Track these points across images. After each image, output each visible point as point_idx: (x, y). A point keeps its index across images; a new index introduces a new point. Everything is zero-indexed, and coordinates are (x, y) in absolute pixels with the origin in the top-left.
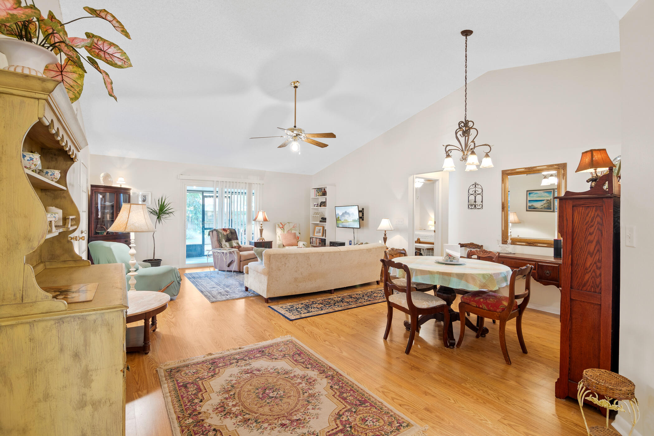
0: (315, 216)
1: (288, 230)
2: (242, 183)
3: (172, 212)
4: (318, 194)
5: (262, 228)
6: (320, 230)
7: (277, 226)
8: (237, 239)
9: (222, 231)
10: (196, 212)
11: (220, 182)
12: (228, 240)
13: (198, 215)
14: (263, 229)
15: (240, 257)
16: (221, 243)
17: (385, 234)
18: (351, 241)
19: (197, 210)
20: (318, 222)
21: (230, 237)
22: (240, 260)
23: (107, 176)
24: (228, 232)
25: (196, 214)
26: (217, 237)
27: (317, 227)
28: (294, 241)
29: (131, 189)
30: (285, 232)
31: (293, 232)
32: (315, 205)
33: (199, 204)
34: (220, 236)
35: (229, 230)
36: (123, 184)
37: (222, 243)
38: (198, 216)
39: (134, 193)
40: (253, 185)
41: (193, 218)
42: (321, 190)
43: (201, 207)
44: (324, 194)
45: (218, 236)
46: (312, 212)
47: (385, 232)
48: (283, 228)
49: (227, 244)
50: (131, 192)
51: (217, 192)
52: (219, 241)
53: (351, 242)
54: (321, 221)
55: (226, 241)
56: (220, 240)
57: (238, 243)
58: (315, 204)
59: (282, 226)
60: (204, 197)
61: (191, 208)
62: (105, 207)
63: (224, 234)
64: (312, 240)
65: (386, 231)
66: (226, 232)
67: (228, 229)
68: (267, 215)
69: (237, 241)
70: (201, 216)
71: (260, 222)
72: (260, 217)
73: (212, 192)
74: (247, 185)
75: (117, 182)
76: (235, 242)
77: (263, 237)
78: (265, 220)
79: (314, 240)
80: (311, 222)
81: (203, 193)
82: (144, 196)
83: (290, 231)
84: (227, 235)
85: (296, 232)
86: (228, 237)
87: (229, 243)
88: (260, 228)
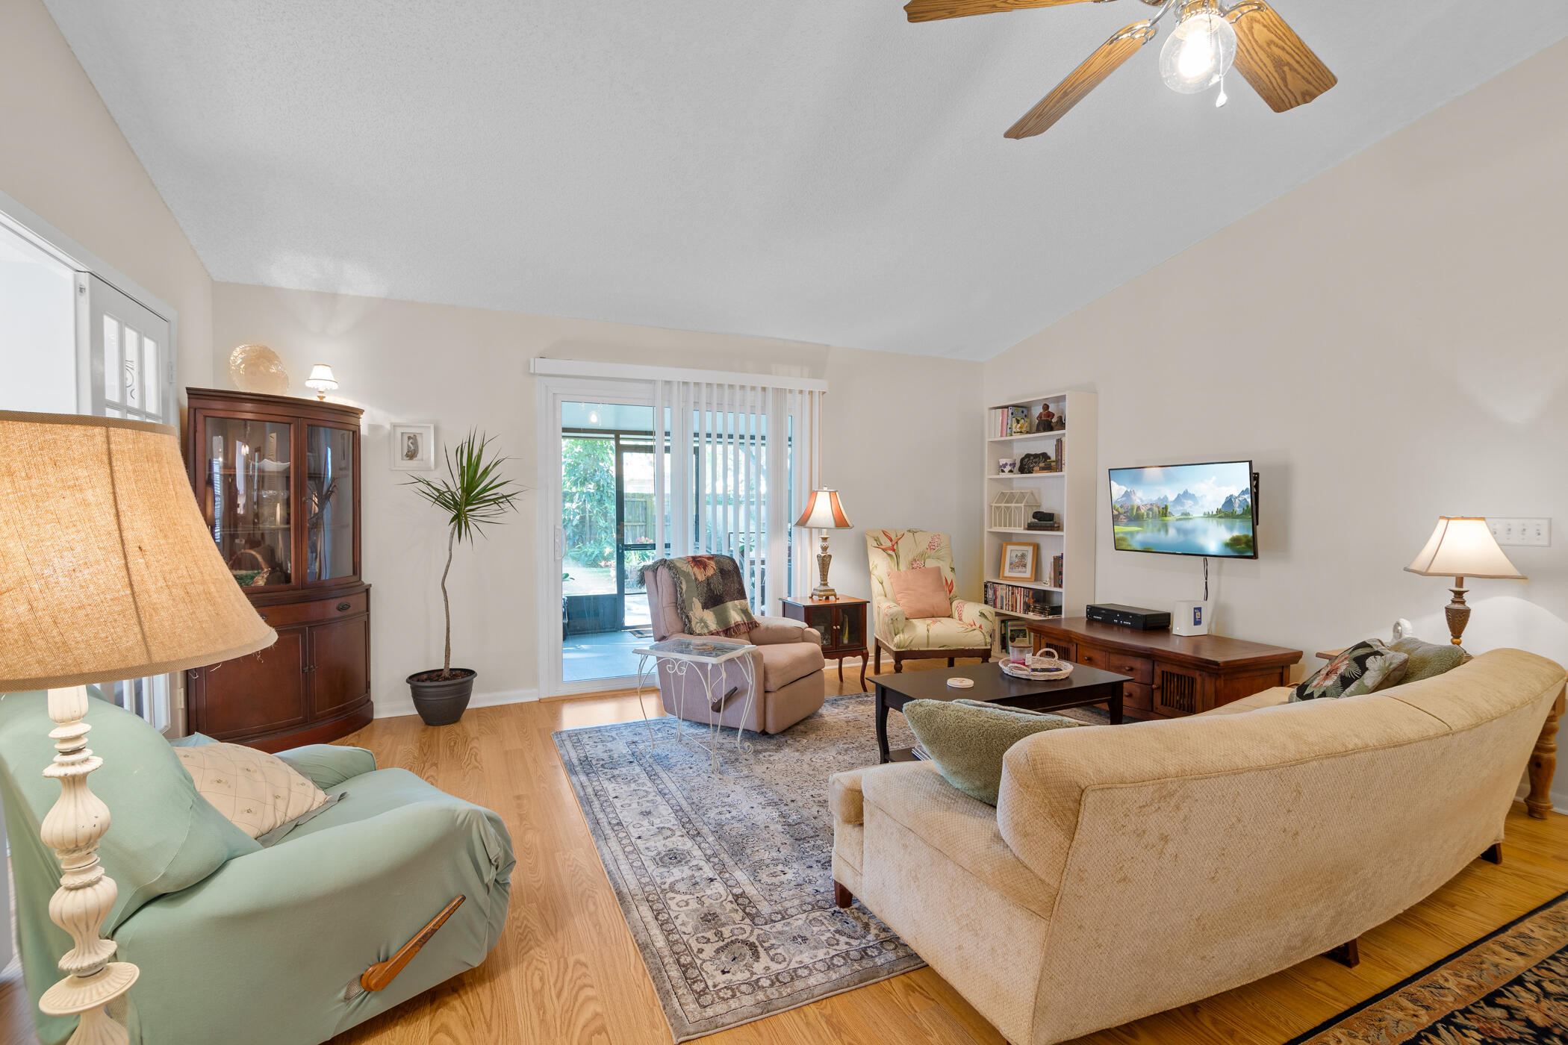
0: (1003, 505)
1: (911, 558)
2: (753, 388)
3: (506, 497)
4: (1016, 427)
5: (829, 552)
6: (1023, 556)
7: (871, 543)
8: (741, 594)
9: (687, 568)
10: (602, 496)
11: (675, 387)
12: (714, 600)
13: (607, 505)
14: (830, 556)
15: (765, 673)
16: (687, 617)
17: (1459, 595)
18: (1199, 609)
19: (603, 491)
20: (1020, 530)
21: (718, 587)
22: (765, 687)
23: (261, 357)
24: (710, 572)
25: (600, 502)
26: (671, 590)
27: (1009, 548)
28: (939, 600)
29: (362, 411)
30: (903, 567)
31: (931, 564)
32: (1005, 465)
33: (608, 476)
34: (684, 587)
35: (712, 563)
36: (331, 391)
37: (691, 614)
38: (606, 508)
39: (374, 428)
40: (789, 395)
41: (595, 512)
42: (1025, 412)
43: (614, 483)
44: (1050, 422)
45: (676, 586)
46: (988, 494)
47: (1460, 581)
48: (892, 550)
49: (710, 617)
50: (364, 423)
51: (667, 434)
52: (681, 609)
53: (1198, 613)
54: (1030, 527)
55: (705, 606)
56: (683, 601)
57: (745, 612)
58: (1003, 461)
59: (889, 544)
60: (620, 450)
61: (590, 486)
62: (263, 477)
63: (696, 579)
64: (990, 592)
65: (1466, 580)
66: (705, 569)
67: (709, 558)
68: (844, 508)
69: (743, 601)
70: (614, 507)
71: (820, 529)
72: (823, 509)
73: (651, 433)
74: (770, 394)
75: (308, 384)
76: (735, 608)
77: (831, 585)
78: (841, 523)
79: (1001, 592)
80: (987, 529)
81: (617, 439)
82: (409, 438)
83: (918, 562)
84: (708, 580)
85: (940, 565)
86: (711, 589)
87: (715, 613)
88: (819, 551)
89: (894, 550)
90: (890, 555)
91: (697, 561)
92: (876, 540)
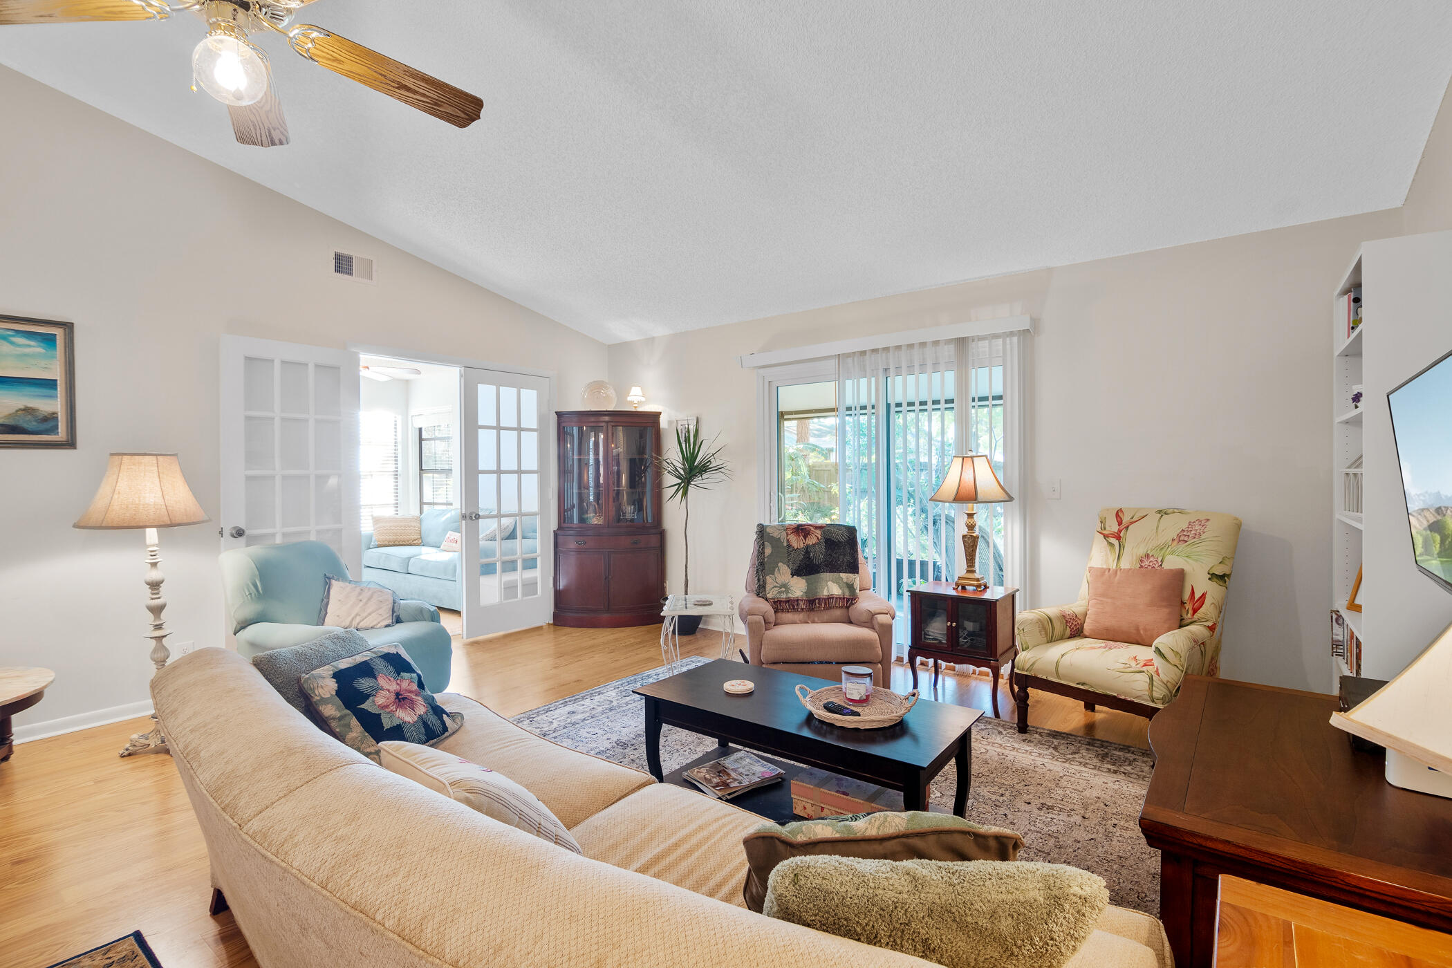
1: (1141, 551)
2: (935, 344)
8: (852, 568)
9: (783, 535)
12: (809, 569)
16: (766, 580)
21: (820, 557)
24: (813, 541)
29: (663, 414)
30: (1125, 564)
31: (1173, 562)
34: (768, 551)
35: (818, 533)
37: (773, 576)
40: (976, 344)
45: (762, 550)
46: (1339, 448)
48: (1117, 538)
49: (797, 584)
55: (794, 573)
57: (853, 586)
59: (1117, 529)
63: (789, 546)
66: (805, 537)
67: (816, 528)
69: (852, 575)
74: (954, 348)
76: (836, 581)
80: (1336, 516)
83: (1152, 559)
84: (807, 548)
85: (1187, 568)
86: (809, 558)
87: (807, 582)
88: (965, 531)
89: (1119, 538)
90: (1111, 544)
91: (801, 530)
92: (1101, 522)
